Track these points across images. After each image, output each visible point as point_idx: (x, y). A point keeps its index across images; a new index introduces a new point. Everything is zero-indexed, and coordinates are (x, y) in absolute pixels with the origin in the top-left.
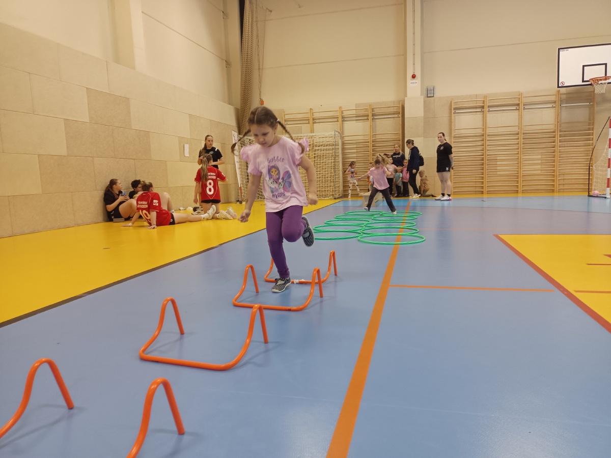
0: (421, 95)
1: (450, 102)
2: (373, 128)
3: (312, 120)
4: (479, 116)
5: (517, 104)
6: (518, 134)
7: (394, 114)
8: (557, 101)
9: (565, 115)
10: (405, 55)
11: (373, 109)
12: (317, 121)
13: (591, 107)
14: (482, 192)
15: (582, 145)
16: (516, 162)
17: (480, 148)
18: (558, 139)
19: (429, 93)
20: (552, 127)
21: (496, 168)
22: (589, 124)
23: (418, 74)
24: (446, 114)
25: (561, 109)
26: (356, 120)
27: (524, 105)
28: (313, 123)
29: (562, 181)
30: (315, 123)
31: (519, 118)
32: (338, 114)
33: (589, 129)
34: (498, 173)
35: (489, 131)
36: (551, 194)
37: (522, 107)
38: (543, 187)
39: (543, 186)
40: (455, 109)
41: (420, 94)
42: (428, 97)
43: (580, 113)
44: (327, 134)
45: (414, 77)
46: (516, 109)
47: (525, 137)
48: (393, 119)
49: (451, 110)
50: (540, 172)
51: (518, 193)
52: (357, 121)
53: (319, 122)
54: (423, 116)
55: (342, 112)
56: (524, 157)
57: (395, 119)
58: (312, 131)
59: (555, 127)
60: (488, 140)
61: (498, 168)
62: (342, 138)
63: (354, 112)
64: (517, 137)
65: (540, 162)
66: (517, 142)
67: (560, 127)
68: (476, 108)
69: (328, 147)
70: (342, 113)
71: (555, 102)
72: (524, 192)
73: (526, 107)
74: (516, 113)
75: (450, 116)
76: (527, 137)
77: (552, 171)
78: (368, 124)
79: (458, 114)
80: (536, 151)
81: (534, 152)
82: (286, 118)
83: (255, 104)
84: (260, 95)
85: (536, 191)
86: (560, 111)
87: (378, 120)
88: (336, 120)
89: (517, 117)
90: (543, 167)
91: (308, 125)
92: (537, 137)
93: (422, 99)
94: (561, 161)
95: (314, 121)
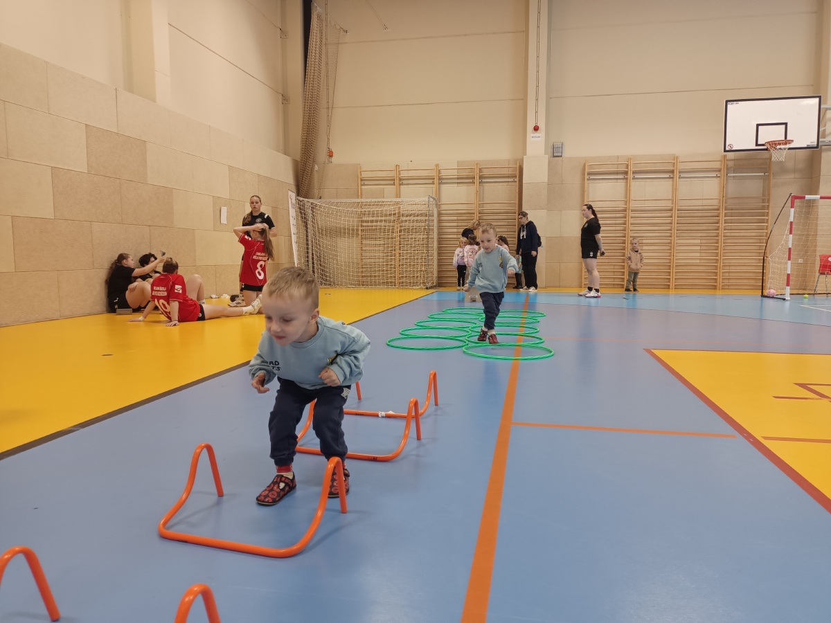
0: (545, 154)
1: (582, 165)
2: (480, 194)
3: (398, 180)
4: (621, 184)
5: (671, 171)
6: (671, 210)
7: (508, 177)
8: (723, 169)
9: (732, 188)
10: (524, 100)
11: (480, 169)
12: (405, 182)
13: (766, 179)
15: (755, 227)
16: (669, 248)
17: (621, 227)
18: (722, 218)
19: (556, 152)
20: (715, 202)
22: (763, 201)
23: (542, 126)
24: (578, 180)
25: (726, 180)
26: (458, 183)
27: (680, 172)
28: (400, 184)
29: (727, 274)
30: (402, 184)
31: (673, 190)
32: (434, 174)
33: (763, 208)
35: (633, 205)
36: (712, 292)
37: (677, 174)
39: (704, 281)
40: (589, 174)
41: (543, 152)
42: (554, 156)
43: (751, 186)
44: (417, 200)
45: (536, 129)
46: (670, 178)
47: (680, 215)
48: (507, 184)
49: (584, 174)
50: (698, 261)
51: (669, 288)
52: (459, 185)
53: (408, 184)
54: (545, 179)
55: (439, 171)
56: (679, 241)
57: (510, 184)
58: (398, 195)
59: (719, 203)
60: (631, 217)
62: (438, 206)
63: (455, 172)
64: (670, 214)
65: (699, 248)
66: (669, 221)
67: (726, 203)
68: (617, 173)
69: (419, 218)
70: (439, 173)
71: (720, 171)
72: (677, 287)
73: (682, 175)
74: (670, 182)
75: (583, 184)
76: (683, 215)
77: (714, 261)
78: (473, 188)
79: (593, 181)
80: (694, 235)
81: (692, 235)
82: (363, 176)
83: (322, 155)
84: (328, 144)
85: (693, 287)
86: (727, 182)
87: (487, 184)
88: (431, 181)
89: (671, 188)
90: (703, 255)
91: (393, 186)
92: (696, 215)
93: (546, 159)
94: (726, 248)
95: (402, 182)
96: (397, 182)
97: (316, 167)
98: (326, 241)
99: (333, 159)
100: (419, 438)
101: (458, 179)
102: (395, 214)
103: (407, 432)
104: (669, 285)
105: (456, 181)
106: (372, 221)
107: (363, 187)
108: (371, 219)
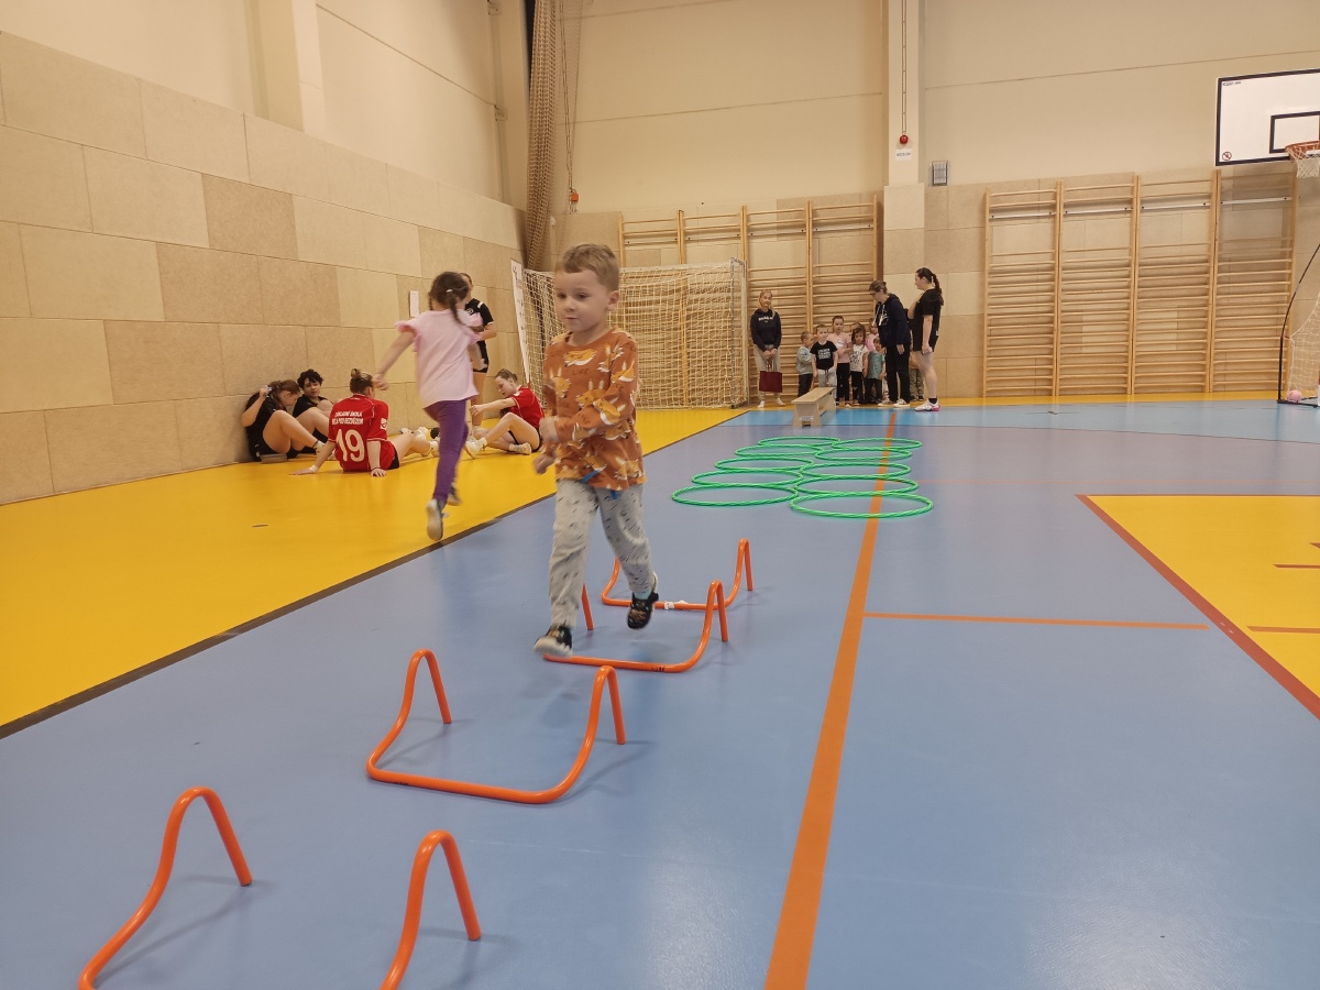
0: (920, 181)
1: (981, 196)
2: (813, 252)
3: (683, 236)
4: (1046, 225)
5: (1127, 201)
6: (1129, 265)
7: (860, 222)
8: (1214, 195)
9: (1231, 224)
10: (883, 94)
11: (814, 212)
12: (692, 237)
13: (1288, 207)
14: (1049, 392)
15: (1268, 288)
16: (1125, 327)
17: (1046, 296)
18: (1214, 276)
19: (937, 178)
20: (1202, 250)
21: (1079, 340)
22: (1283, 244)
23: (913, 136)
24: (973, 220)
25: (1221, 212)
26: (778, 235)
27: (1142, 202)
28: (686, 242)
29: (1222, 367)
30: (689, 241)
31: (1131, 232)
32: (737, 222)
33: (1283, 255)
34: (1084, 350)
35: (1066, 260)
36: (1195, 397)
37: (1137, 205)
38: (1181, 381)
39: (1181, 379)
40: (993, 211)
41: (917, 178)
42: (934, 185)
43: (1263, 220)
44: (715, 267)
45: (904, 141)
46: (1126, 212)
47: (1143, 273)
48: (857, 233)
49: (983, 212)
50: (1174, 348)
51: (1126, 393)
52: (780, 238)
53: (698, 241)
54: (919, 222)
55: (748, 216)
56: (1141, 317)
57: (863, 232)
58: (684, 260)
59: (1209, 250)
60: (1063, 280)
61: (1084, 340)
62: (748, 274)
63: (773, 218)
64: (1126, 273)
65: (1174, 326)
66: (1125, 284)
67: (1220, 250)
68: (1039, 208)
69: (717, 295)
70: (748, 221)
71: (1209, 197)
72: (1138, 391)
73: (1147, 207)
74: (1126, 219)
75: (983, 227)
76: (1148, 272)
77: (1201, 347)
78: (802, 243)
79: (1000, 222)
80: (1168, 304)
81: (1163, 304)
82: (626, 231)
83: (560, 200)
84: (570, 181)
85: (1165, 390)
86: (1221, 216)
87: (826, 235)
88: (734, 234)
89: (1128, 228)
90: (1181, 336)
91: (674, 245)
92: (1170, 271)
93: (921, 190)
94: (1221, 324)
95: (688, 238)
96: (681, 238)
97: (553, 221)
99: (579, 206)
100: (725, 639)
101: (778, 228)
102: (678, 290)
103: (707, 630)
104: (1126, 389)
105: (776, 232)
106: (644, 304)
107: (627, 248)
108: (640, 299)
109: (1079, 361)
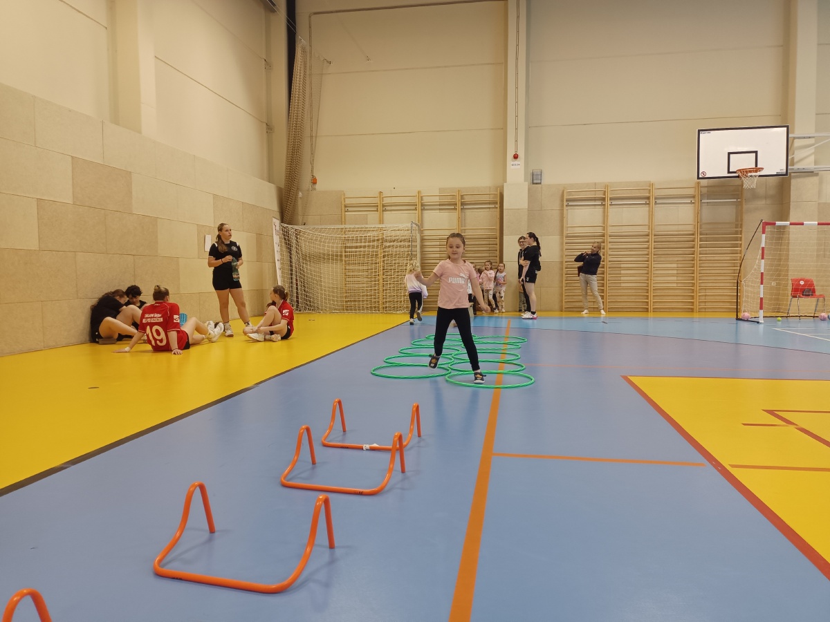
0: (525, 181)
1: (561, 192)
2: (461, 221)
3: (382, 207)
4: (599, 210)
5: (647, 198)
6: (648, 235)
7: (489, 204)
8: (697, 196)
9: (707, 214)
10: (504, 129)
11: (462, 196)
12: (388, 208)
13: (739, 205)
15: (729, 252)
16: (646, 272)
18: (698, 243)
19: (535, 179)
20: (690, 228)
21: (619, 279)
22: (737, 226)
23: (521, 154)
24: (557, 206)
25: (701, 206)
26: (440, 209)
27: (656, 199)
28: (383, 211)
29: (704, 298)
30: (386, 210)
31: (649, 216)
32: (415, 200)
33: (736, 233)
34: (623, 285)
35: (610, 230)
36: (688, 315)
37: (652, 201)
38: (680, 305)
40: (567, 200)
41: (523, 179)
42: (533, 183)
43: (725, 212)
44: (401, 226)
45: (516, 157)
46: (646, 204)
47: (656, 240)
48: (488, 210)
49: (562, 201)
50: (675, 285)
51: (648, 311)
52: (441, 211)
53: (391, 210)
54: (526, 206)
55: (422, 197)
56: (655, 266)
57: (491, 210)
58: (381, 221)
59: (694, 228)
60: (610, 243)
61: (622, 278)
62: (421, 232)
63: (437, 199)
64: (646, 240)
65: (675, 272)
66: (646, 246)
67: (701, 228)
68: (595, 199)
69: (402, 243)
70: (422, 200)
71: (694, 197)
72: (655, 310)
73: (658, 201)
74: (646, 208)
75: (562, 210)
76: (659, 240)
77: (691, 285)
78: (455, 215)
79: (572, 207)
80: (671, 259)
81: (668, 259)
82: (347, 202)
83: (305, 182)
84: (312, 171)
85: (671, 310)
86: (701, 209)
87: (469, 211)
88: (413, 208)
89: (647, 214)
90: (680, 278)
91: (376, 213)
92: (672, 239)
93: (526, 186)
94: (702, 272)
95: (385, 208)
96: (380, 208)
97: (300, 194)
98: (309, 268)
99: (318, 186)
100: (403, 471)
102: (378, 240)
103: (391, 466)
105: (439, 207)
106: (357, 247)
107: (347, 213)
108: (354, 245)
109: (619, 291)
